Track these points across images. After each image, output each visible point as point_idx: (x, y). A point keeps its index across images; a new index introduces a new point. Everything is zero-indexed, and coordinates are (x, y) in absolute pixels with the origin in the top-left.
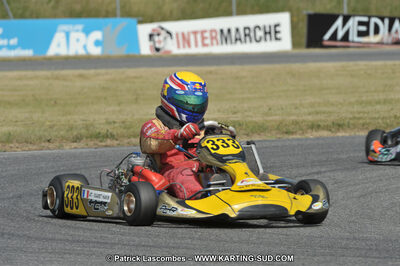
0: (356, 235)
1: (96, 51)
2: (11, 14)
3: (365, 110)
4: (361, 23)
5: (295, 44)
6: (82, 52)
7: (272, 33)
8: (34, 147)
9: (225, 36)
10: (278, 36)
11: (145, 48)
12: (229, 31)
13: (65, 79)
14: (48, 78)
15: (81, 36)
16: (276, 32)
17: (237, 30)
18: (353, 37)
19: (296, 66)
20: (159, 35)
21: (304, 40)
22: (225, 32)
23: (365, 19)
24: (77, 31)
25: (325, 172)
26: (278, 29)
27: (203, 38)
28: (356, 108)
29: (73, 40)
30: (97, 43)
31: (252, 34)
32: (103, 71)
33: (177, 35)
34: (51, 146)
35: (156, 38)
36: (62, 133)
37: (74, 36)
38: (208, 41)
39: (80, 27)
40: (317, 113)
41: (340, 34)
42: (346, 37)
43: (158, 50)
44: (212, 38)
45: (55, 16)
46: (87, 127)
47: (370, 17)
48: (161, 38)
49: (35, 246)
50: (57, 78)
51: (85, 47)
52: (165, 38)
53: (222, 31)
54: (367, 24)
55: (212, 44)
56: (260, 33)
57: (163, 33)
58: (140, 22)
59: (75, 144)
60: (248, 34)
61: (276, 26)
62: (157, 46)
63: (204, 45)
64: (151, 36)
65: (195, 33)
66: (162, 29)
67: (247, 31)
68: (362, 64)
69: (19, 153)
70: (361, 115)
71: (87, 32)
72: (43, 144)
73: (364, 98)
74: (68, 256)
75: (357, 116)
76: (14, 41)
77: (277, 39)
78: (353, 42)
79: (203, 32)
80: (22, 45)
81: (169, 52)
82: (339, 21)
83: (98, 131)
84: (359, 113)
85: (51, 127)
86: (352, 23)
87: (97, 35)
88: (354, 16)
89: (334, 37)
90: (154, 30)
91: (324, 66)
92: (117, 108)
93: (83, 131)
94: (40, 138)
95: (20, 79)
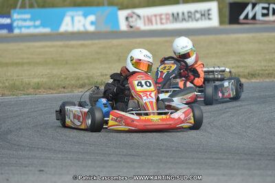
0: (267, 146)
1: (91, 28)
2: (35, 5)
3: (270, 65)
4: (263, 8)
5: (221, 22)
6: (82, 29)
7: (206, 15)
8: (55, 92)
9: (175, 17)
10: (210, 17)
11: (123, 26)
12: (178, 14)
13: (72, 47)
14: (61, 47)
15: (81, 18)
16: (209, 15)
17: (183, 14)
18: (259, 17)
19: (223, 37)
20: (132, 17)
21: (227, 19)
22: (175, 15)
23: (266, 5)
24: (79, 15)
25: (245, 105)
26: (210, 12)
27: (161, 19)
28: (263, 64)
29: (76, 21)
30: (92, 23)
31: (193, 16)
32: (96, 41)
33: (144, 17)
34: (65, 90)
35: (130, 19)
36: (73, 82)
37: (76, 19)
38: (164, 21)
39: (81, 13)
40: (238, 67)
41: (251, 16)
42: (254, 17)
43: (131, 27)
44: (167, 19)
45: (64, 6)
46: (88, 78)
47: (269, 4)
48: (134, 19)
49: (59, 156)
50: (67, 46)
51: (84, 26)
52: (136, 20)
53: (173, 15)
54: (268, 9)
55: (167, 23)
56: (198, 15)
57: (135, 16)
58: (120, 9)
59: (81, 90)
60: (190, 16)
61: (209, 10)
62: (132, 24)
63: (162, 23)
64: (127, 18)
65: (155, 16)
66: (134, 13)
67: (190, 14)
68: (266, 35)
69: (45, 95)
70: (267, 68)
71: (85, 16)
72: (60, 90)
73: (267, 57)
74: (81, 162)
75: (264, 68)
76: (38, 23)
77: (209, 19)
78: (259, 20)
79: (161, 15)
80: (43, 25)
81: (138, 28)
82: (250, 7)
83: (96, 80)
84: (265, 66)
85: (66, 78)
86: (258, 8)
87: (92, 18)
88: (259, 3)
89: (246, 17)
90: (129, 14)
91: (240, 37)
92: (107, 66)
93: (86, 81)
94: (58, 86)
95: (43, 47)
